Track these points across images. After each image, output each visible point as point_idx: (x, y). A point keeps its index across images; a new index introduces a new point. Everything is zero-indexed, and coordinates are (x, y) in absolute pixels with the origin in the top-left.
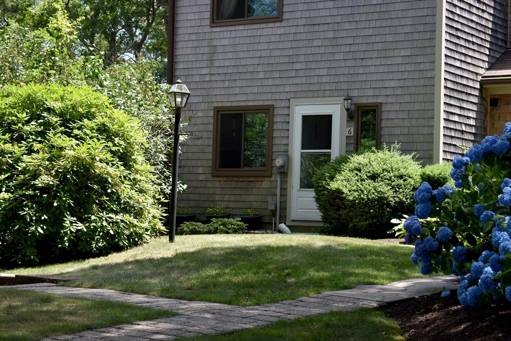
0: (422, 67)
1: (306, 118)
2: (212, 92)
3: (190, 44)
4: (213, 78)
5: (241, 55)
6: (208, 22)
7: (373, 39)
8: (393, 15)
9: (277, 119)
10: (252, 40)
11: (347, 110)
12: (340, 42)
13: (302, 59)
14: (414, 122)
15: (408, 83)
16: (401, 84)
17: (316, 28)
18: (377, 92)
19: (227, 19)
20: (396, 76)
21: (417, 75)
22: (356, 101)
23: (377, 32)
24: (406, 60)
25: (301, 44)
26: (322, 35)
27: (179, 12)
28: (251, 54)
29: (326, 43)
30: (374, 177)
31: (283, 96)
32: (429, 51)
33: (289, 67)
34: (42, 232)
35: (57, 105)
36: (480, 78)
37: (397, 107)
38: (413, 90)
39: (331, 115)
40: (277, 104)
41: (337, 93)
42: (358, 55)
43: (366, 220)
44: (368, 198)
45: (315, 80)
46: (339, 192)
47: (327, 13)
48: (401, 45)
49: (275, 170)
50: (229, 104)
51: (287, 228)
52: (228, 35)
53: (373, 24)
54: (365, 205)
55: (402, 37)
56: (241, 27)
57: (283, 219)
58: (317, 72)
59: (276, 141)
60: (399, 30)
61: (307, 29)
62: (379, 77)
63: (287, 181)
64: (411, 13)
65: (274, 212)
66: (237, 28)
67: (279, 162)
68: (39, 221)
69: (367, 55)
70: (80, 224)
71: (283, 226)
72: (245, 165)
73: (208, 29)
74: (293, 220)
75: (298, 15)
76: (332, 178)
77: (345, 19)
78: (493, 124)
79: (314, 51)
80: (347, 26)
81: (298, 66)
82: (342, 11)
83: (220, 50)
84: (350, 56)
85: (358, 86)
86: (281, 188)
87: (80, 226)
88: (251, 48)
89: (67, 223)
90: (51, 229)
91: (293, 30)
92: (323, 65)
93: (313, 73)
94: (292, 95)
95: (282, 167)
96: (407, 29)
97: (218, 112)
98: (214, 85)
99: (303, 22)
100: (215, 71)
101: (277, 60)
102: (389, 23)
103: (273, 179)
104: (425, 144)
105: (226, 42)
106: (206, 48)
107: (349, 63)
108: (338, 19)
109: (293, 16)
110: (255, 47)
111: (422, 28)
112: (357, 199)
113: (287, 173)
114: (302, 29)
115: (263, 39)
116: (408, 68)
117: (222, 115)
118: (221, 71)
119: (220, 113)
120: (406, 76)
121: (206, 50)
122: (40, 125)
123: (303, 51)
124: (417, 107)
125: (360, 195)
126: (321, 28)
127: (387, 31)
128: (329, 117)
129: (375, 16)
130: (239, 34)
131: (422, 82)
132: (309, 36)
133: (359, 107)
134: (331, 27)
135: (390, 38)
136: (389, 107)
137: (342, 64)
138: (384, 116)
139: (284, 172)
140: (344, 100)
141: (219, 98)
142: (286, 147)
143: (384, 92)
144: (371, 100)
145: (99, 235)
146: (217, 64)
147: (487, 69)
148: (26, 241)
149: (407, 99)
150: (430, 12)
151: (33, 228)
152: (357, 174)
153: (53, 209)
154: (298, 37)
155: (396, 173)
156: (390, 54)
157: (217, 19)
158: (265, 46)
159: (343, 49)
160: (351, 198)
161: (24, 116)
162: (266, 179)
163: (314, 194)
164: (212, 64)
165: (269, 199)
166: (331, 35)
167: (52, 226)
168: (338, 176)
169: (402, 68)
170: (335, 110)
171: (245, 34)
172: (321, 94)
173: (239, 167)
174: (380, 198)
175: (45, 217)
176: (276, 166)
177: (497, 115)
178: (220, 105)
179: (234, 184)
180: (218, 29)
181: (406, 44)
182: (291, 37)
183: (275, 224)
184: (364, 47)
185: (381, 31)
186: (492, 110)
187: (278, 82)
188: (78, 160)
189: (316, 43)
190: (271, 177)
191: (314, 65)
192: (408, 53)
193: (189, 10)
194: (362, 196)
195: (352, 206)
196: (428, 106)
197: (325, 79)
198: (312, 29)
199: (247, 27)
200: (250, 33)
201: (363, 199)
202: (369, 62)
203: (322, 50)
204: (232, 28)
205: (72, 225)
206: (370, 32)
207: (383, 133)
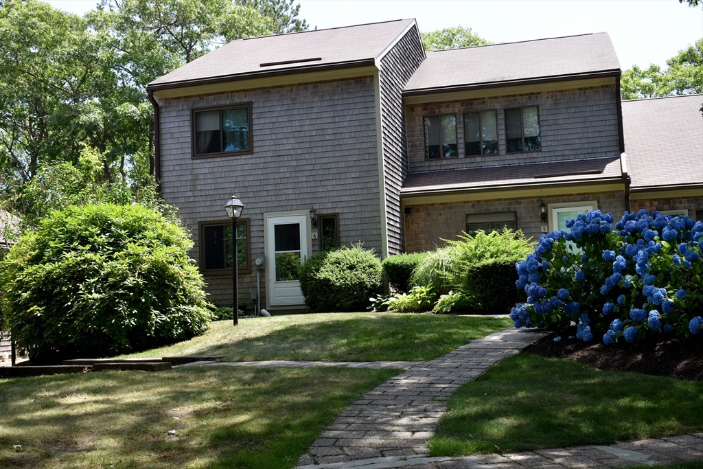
0: (369, 185)
1: (277, 227)
2: (195, 210)
3: (175, 173)
4: (196, 199)
5: (220, 180)
6: (189, 156)
7: (329, 166)
8: (344, 147)
9: (254, 229)
10: (228, 169)
11: (313, 219)
12: (302, 168)
13: (271, 182)
14: (365, 226)
15: (358, 198)
16: (353, 198)
17: (282, 158)
18: (334, 205)
19: (203, 153)
20: (348, 193)
21: (365, 191)
22: (317, 212)
23: (331, 160)
24: (356, 181)
25: (270, 171)
26: (287, 164)
27: (164, 148)
28: (228, 180)
29: (291, 169)
30: (351, 268)
31: (258, 211)
32: (373, 173)
33: (261, 188)
34: (134, 323)
35: (121, 221)
36: (399, 194)
37: (351, 216)
38: (363, 203)
39: (299, 224)
40: (253, 217)
41: (302, 207)
42: (317, 178)
43: (350, 300)
44: (351, 283)
45: (284, 198)
46: (327, 281)
47: (290, 147)
48: (351, 170)
49: (254, 268)
50: (212, 219)
51: (268, 313)
52: (207, 165)
53: (328, 154)
54: (349, 289)
55: (351, 164)
56: (219, 159)
57: (263, 306)
58: (285, 192)
59: (253, 246)
60: (349, 158)
61: (274, 159)
62: (335, 193)
63: (264, 276)
64: (358, 146)
65: (255, 301)
66: (215, 160)
67: (258, 262)
68: (131, 315)
69: (324, 177)
70: (163, 316)
71: (264, 311)
72: (227, 267)
73: (190, 161)
74: (272, 306)
75: (266, 149)
76: (317, 271)
77: (306, 151)
78: (408, 227)
79: (281, 175)
80: (306, 156)
81: (269, 188)
82: (303, 145)
83: (201, 177)
84: (311, 179)
85: (319, 201)
86: (260, 282)
87: (164, 318)
88: (227, 174)
89: (153, 316)
90: (140, 321)
91: (263, 160)
92: (289, 186)
93: (281, 192)
94: (265, 210)
95: (261, 265)
96: (355, 158)
97: (202, 225)
98: (198, 205)
99: (270, 154)
100: (198, 193)
101: (251, 184)
102: (340, 153)
103: (253, 275)
104: (375, 242)
105: (206, 171)
106: (189, 176)
107: (310, 184)
108: (300, 151)
109: (262, 149)
110: (231, 174)
111: (367, 157)
112: (343, 285)
113: (264, 270)
114: (270, 160)
115: (238, 168)
116: (358, 186)
117: (205, 227)
118: (203, 193)
119: (204, 226)
120: (356, 192)
121: (189, 177)
122: (110, 237)
123: (272, 176)
124: (367, 215)
125: (345, 281)
126: (286, 158)
127: (339, 159)
128: (298, 225)
129: (329, 149)
130: (217, 164)
131: (370, 196)
132: (277, 164)
133: (320, 216)
134: (294, 157)
135: (342, 165)
136: (345, 216)
137: (305, 185)
138: (342, 223)
139: (262, 269)
140: (310, 212)
141: (202, 215)
142: (262, 250)
143: (340, 205)
144: (330, 211)
145: (176, 324)
146: (199, 188)
147: (402, 187)
148: (120, 332)
149: (358, 209)
150: (372, 145)
151: (127, 321)
152: (338, 267)
153: (140, 305)
154: (267, 165)
155: (368, 264)
156: (344, 176)
157: (197, 153)
158: (240, 173)
159: (305, 174)
160: (338, 284)
161: (96, 230)
162: (247, 276)
163: (299, 284)
164: (195, 188)
165: (251, 291)
166: (294, 163)
167: (140, 318)
168: (322, 269)
169: (353, 187)
170: (302, 220)
171: (222, 164)
172: (289, 208)
173: (223, 268)
174: (360, 283)
175: (135, 311)
176: (256, 265)
177: (410, 220)
178: (203, 220)
179: (219, 281)
180: (199, 161)
181: (354, 169)
182: (262, 166)
183: (257, 310)
184: (322, 172)
185: (335, 160)
186: (406, 216)
187: (253, 200)
188: (155, 264)
189: (282, 170)
190: (251, 273)
191: (281, 187)
192: (357, 175)
193: (173, 146)
194: (347, 282)
195: (338, 291)
196: (375, 214)
197: (291, 197)
198: (278, 159)
199: (223, 159)
200: (226, 164)
201: (348, 284)
202: (327, 183)
203: (288, 175)
204: (211, 160)
205: (157, 317)
206: (326, 160)
207: (341, 235)
